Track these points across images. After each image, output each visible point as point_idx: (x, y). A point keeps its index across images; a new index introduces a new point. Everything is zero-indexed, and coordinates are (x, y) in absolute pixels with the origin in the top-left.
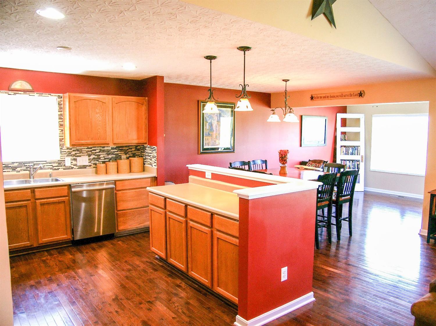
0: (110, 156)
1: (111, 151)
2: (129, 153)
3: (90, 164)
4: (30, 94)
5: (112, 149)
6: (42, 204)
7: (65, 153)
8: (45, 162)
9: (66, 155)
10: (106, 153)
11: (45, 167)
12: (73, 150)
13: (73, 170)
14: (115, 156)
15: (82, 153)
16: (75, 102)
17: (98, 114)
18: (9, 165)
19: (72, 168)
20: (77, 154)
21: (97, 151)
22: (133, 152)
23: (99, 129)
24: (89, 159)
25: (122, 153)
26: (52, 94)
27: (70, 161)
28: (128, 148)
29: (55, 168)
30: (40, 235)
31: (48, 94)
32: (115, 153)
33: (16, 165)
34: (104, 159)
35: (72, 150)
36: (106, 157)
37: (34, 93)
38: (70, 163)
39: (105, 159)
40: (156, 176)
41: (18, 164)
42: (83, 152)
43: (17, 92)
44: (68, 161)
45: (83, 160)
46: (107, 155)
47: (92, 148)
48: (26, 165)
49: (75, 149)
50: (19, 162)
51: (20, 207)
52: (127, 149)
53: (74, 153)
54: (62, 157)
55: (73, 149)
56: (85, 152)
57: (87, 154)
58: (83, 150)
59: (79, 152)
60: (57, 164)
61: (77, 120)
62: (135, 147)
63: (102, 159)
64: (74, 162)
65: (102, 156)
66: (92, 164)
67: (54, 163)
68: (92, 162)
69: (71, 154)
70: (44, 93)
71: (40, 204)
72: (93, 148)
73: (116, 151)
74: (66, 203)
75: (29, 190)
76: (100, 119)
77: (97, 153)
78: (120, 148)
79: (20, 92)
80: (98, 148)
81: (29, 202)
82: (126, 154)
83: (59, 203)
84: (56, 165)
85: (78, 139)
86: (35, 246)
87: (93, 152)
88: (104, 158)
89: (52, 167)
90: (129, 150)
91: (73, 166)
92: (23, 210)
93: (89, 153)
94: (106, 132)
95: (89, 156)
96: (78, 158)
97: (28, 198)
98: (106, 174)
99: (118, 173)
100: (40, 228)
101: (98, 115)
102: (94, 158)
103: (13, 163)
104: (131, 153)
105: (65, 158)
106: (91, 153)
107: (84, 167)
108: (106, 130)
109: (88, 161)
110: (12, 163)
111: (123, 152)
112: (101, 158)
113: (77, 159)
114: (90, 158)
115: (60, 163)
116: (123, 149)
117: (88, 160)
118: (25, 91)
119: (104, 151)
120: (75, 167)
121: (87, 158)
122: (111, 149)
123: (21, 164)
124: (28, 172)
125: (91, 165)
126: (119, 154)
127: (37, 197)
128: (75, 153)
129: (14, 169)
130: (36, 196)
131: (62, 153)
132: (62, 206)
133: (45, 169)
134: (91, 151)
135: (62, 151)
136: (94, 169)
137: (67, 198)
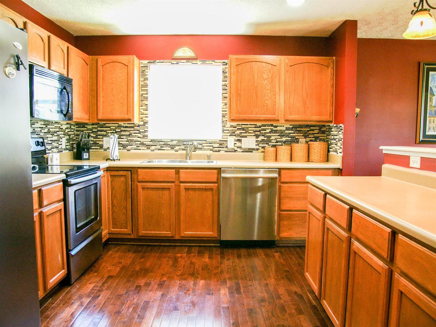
0: (284, 139)
1: (286, 132)
2: (310, 136)
3: (257, 147)
4: (193, 62)
5: (287, 129)
6: (187, 189)
7: (228, 131)
8: (205, 142)
9: (229, 134)
10: (278, 134)
11: (205, 147)
12: (237, 129)
13: (237, 153)
14: (290, 139)
15: (248, 133)
16: (236, 65)
17: (265, 81)
18: (168, 143)
19: (235, 151)
20: (243, 134)
21: (268, 131)
22: (315, 135)
23: (267, 100)
24: (256, 141)
25: (300, 136)
26: (216, 61)
27: (233, 142)
28: (309, 129)
29: (215, 149)
30: (182, 226)
31: (211, 60)
32: (291, 135)
33: (175, 143)
34: (275, 142)
35: (236, 129)
36: (278, 140)
37: (197, 61)
38: (234, 144)
39: (277, 142)
40: (341, 168)
41: (177, 142)
42: (250, 131)
43: (179, 61)
44: (231, 142)
45: (250, 142)
46: (279, 137)
47: (261, 128)
48: (185, 143)
49: (240, 127)
50: (178, 140)
51: (163, 189)
52: (308, 131)
53: (238, 132)
54: (224, 137)
55: (237, 127)
56: (252, 132)
57: (254, 134)
58: (250, 129)
59: (244, 131)
60: (218, 145)
61: (239, 88)
62: (318, 128)
63: (274, 142)
64: (238, 144)
65: (273, 138)
66: (260, 148)
67: (215, 143)
68: (261, 145)
69: (236, 133)
70: (207, 60)
71: (185, 189)
72: (262, 127)
73: (293, 132)
74: (214, 190)
75: (174, 170)
76: (268, 88)
77: (267, 134)
78: (298, 129)
79: (183, 61)
80: (269, 127)
81: (173, 184)
82: (305, 137)
83: (206, 189)
84: (217, 145)
85: (239, 112)
86: (176, 238)
87: (262, 132)
88: (275, 141)
89: (212, 147)
90: (310, 132)
91: (236, 149)
92: (166, 192)
93: (256, 133)
94: (275, 104)
95: (257, 136)
96: (243, 139)
97: (172, 180)
98: (276, 161)
99: (291, 161)
100: (182, 217)
101: (266, 82)
102: (263, 140)
103: (172, 140)
104: (313, 136)
105: (227, 138)
106: (259, 133)
107: (250, 150)
108: (275, 102)
109: (255, 143)
110: (171, 140)
111: (302, 134)
112: (272, 141)
113: (242, 140)
114: (257, 140)
115: (222, 144)
116: (302, 130)
117: (255, 142)
118: (188, 59)
119: (276, 132)
120: (238, 150)
121: (254, 139)
122: (285, 129)
123: (181, 142)
124: (184, 152)
125: (259, 149)
126: (296, 137)
127: (182, 180)
128: (240, 133)
129: (172, 147)
130: (181, 178)
131: (225, 132)
132: (209, 193)
133: (205, 150)
134: (260, 131)
135: (225, 129)
136: (263, 154)
137: (217, 185)
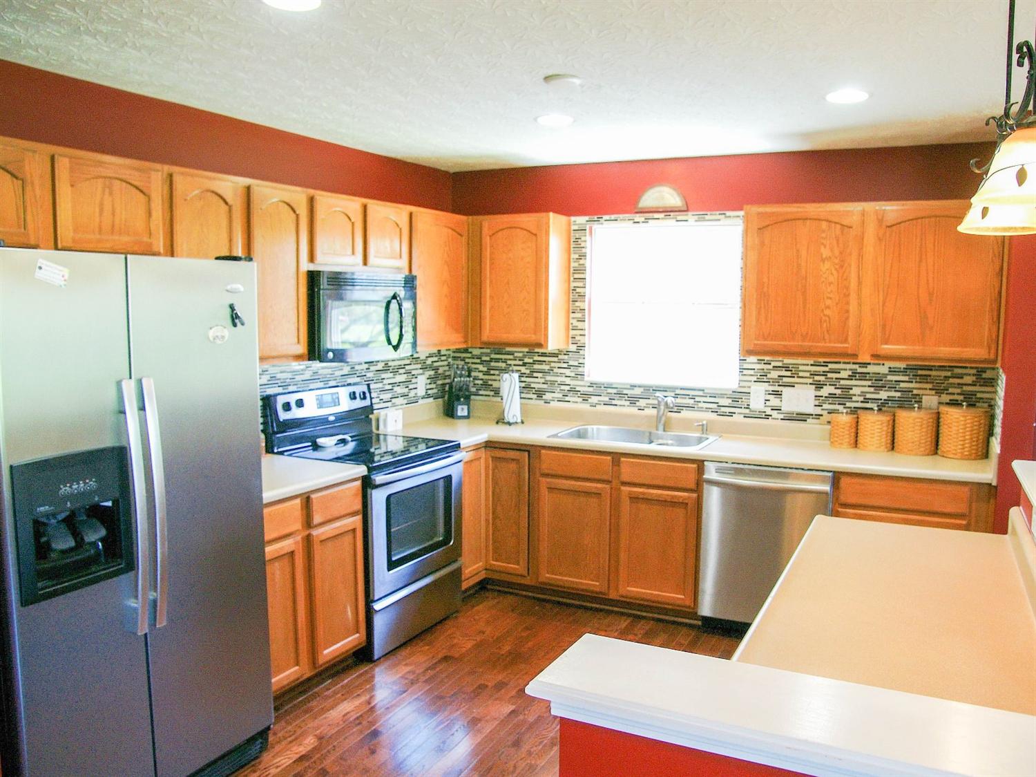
0: (883, 395)
1: (889, 378)
2: (951, 390)
3: (818, 411)
4: (679, 218)
5: (892, 371)
6: (634, 499)
7: (752, 372)
8: (701, 393)
9: (755, 378)
10: (869, 383)
11: (701, 405)
12: (774, 367)
13: (770, 421)
14: (899, 394)
15: (798, 377)
16: (759, 229)
17: (826, 262)
18: (625, 392)
19: (768, 416)
20: (785, 380)
21: (844, 374)
22: (965, 388)
23: (828, 307)
24: (816, 396)
25: (926, 389)
26: (728, 213)
27: (762, 397)
28: (949, 374)
29: (723, 409)
31: (718, 213)
32: (902, 385)
33: (638, 391)
34: (862, 402)
35: (770, 367)
36: (868, 396)
37: (687, 215)
38: (764, 402)
39: (866, 401)
40: (994, 483)
41: (642, 389)
42: (801, 374)
43: (650, 215)
44: (758, 396)
45: (801, 398)
46: (872, 390)
47: (827, 366)
48: (659, 393)
49: (780, 364)
50: (644, 387)
51: (588, 493)
52: (945, 377)
53: (774, 374)
54: (743, 384)
55: (773, 364)
56: (808, 374)
57: (810, 381)
58: (801, 368)
59: (789, 374)
60: (730, 401)
61: (765, 280)
62: (974, 371)
63: (858, 402)
64: (774, 401)
65: (855, 391)
66: (825, 413)
67: (722, 396)
68: (826, 406)
69: (769, 376)
70: (709, 213)
71: (630, 498)
72: (831, 366)
73: (906, 378)
74: (690, 506)
76: (831, 279)
77: (842, 382)
78: (920, 372)
79: (656, 216)
80: (848, 366)
81: (608, 486)
82: (939, 392)
83: (673, 503)
84: (727, 402)
85: (763, 335)
86: (611, 597)
87: (830, 375)
88: (861, 399)
89: (715, 406)
90: (951, 380)
91: (769, 412)
93: (817, 378)
94: (847, 318)
95: (819, 386)
96: (785, 390)
97: (605, 477)
98: (856, 447)
99: (893, 448)
101: (827, 265)
102: (832, 395)
103: (633, 386)
104: (959, 391)
105: (750, 387)
106: (822, 378)
107: (801, 417)
108: (847, 311)
109: (813, 402)
110: (631, 386)
111: (930, 386)
112: (854, 398)
113: (783, 393)
114: (819, 393)
115: (738, 398)
116: (930, 376)
117: (814, 398)
118: (668, 211)
119: (863, 376)
120: (775, 414)
121: (811, 392)
122: (887, 372)
123: (650, 391)
124: (654, 412)
125: (822, 415)
126: (915, 392)
127: (625, 478)
128: (779, 376)
129: (633, 401)
130: (622, 476)
131: (745, 372)
132: (680, 512)
133: (701, 410)
134: (824, 374)
135: (746, 366)
136: (828, 427)
137: (695, 495)
